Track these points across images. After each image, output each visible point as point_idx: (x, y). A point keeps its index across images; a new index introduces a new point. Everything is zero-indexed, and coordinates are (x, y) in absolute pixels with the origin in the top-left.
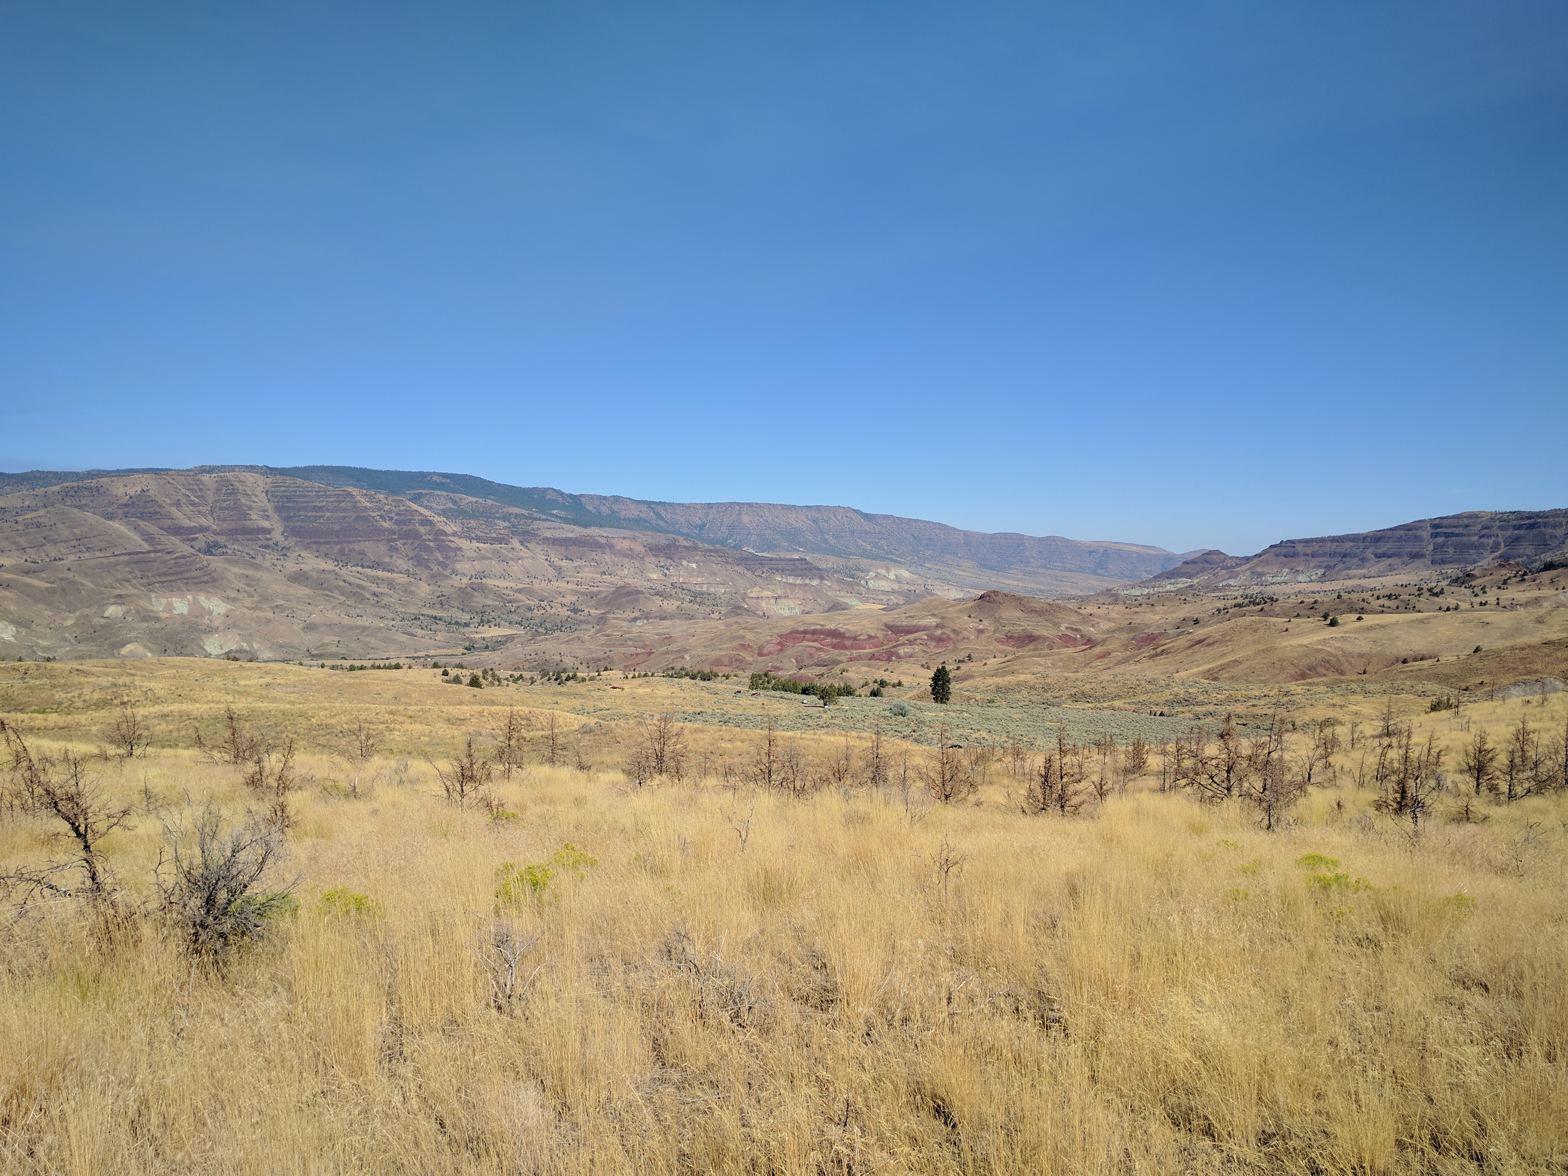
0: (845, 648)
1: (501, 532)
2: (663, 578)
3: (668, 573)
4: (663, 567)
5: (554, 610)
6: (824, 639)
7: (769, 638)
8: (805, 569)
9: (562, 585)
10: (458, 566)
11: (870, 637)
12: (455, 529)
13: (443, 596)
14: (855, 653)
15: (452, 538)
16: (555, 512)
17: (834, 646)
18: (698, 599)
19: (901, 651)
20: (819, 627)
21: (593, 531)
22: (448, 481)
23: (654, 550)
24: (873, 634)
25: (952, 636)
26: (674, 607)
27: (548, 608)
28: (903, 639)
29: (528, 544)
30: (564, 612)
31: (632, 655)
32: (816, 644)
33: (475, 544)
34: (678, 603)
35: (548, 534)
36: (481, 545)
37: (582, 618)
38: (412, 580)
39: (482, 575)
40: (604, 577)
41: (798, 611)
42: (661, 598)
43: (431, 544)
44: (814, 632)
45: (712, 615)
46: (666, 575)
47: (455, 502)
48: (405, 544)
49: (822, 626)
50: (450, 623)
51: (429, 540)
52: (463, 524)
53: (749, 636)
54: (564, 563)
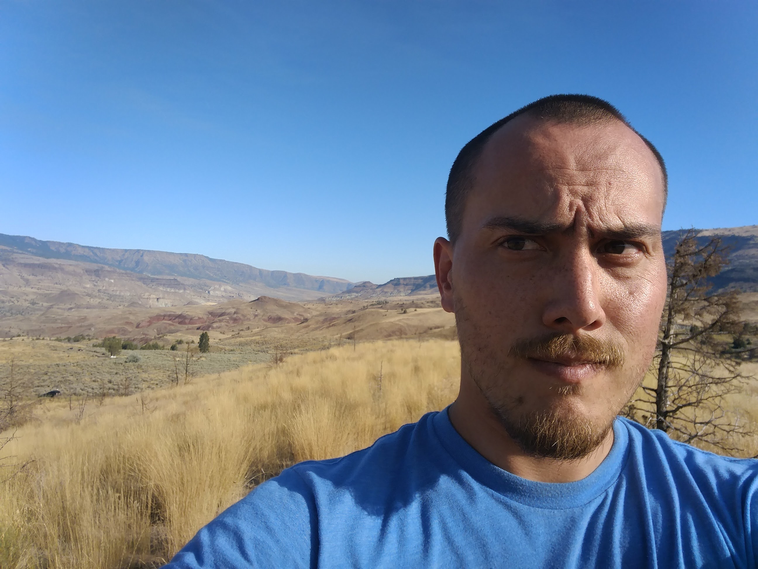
0: (185, 324)
2: (93, 287)
3: (96, 284)
4: (94, 281)
5: (19, 303)
6: (175, 319)
7: (144, 319)
8: (175, 284)
9: (28, 289)
11: (199, 318)
14: (190, 326)
16: (29, 249)
17: (180, 323)
18: (112, 299)
19: (215, 325)
20: (173, 313)
21: (52, 261)
23: (88, 272)
24: (201, 317)
25: (242, 317)
26: (97, 303)
27: (16, 302)
28: (217, 319)
29: (8, 266)
30: (26, 304)
31: (58, 328)
32: (170, 322)
34: (100, 300)
35: (22, 261)
37: (37, 308)
40: (56, 285)
41: (170, 305)
42: (89, 298)
44: (169, 316)
45: (119, 307)
46: (95, 285)
49: (174, 312)
53: (132, 317)
54: (31, 277)
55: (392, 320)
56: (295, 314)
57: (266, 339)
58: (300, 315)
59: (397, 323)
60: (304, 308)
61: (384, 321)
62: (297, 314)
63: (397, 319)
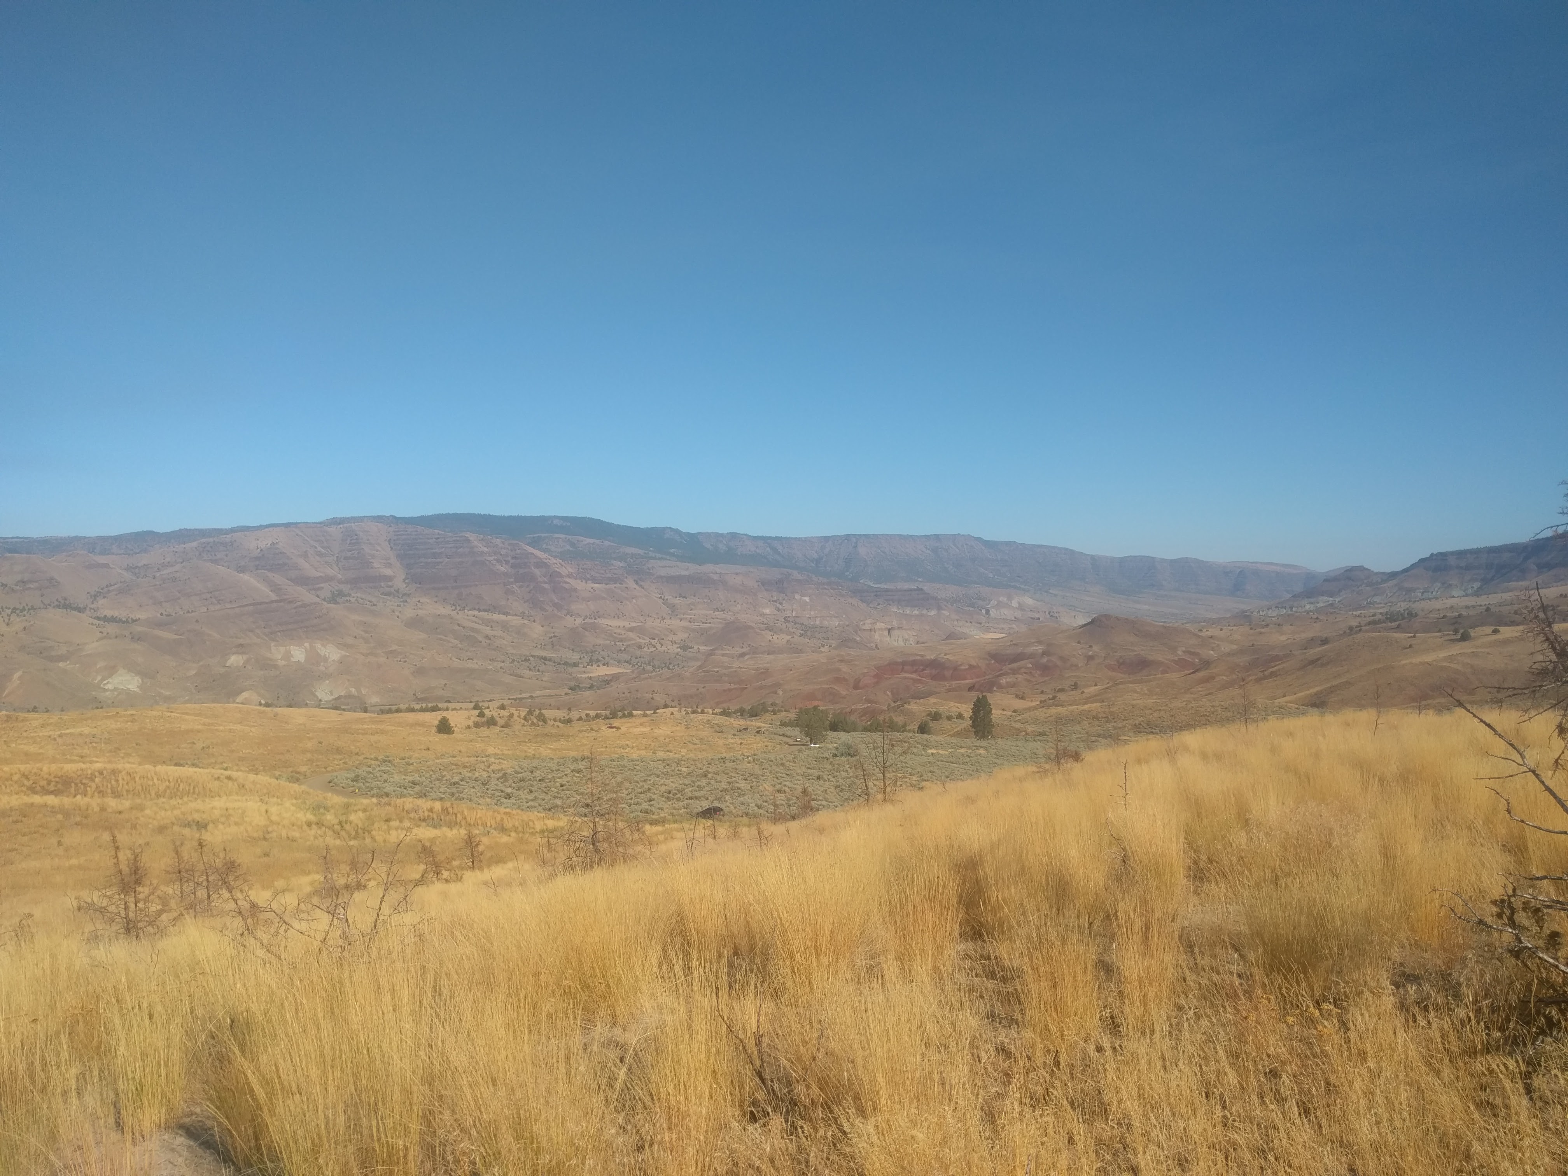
0: (944, 678)
1: (616, 572)
2: (776, 612)
3: (780, 607)
4: (776, 601)
5: (664, 648)
6: (923, 670)
7: (866, 671)
8: (921, 599)
9: (675, 623)
10: (573, 607)
11: (971, 667)
12: (570, 570)
13: (555, 636)
14: (954, 684)
15: (567, 580)
16: (672, 551)
17: (934, 678)
18: (809, 633)
19: (1003, 681)
20: (918, 658)
21: (708, 568)
22: (568, 524)
23: (765, 584)
24: (974, 663)
25: (1059, 663)
26: (784, 641)
27: (658, 646)
28: (1007, 668)
29: (642, 583)
30: (674, 649)
31: (724, 691)
32: (913, 676)
33: (591, 585)
34: (788, 637)
35: (663, 572)
36: (597, 585)
37: (690, 655)
38: (526, 622)
39: (597, 615)
40: (717, 613)
41: (912, 642)
42: (771, 633)
43: (546, 586)
44: (913, 663)
45: (822, 649)
46: (779, 610)
47: (572, 544)
48: (520, 587)
49: (922, 656)
50: (559, 664)
51: (546, 583)
52: (578, 565)
53: (845, 668)
54: (678, 601)
55: (1429, 658)
56: (1180, 652)
57: (1113, 709)
58: (1191, 653)
59: (1445, 664)
60: (1199, 637)
61: (1403, 662)
62: (1184, 652)
63: (1443, 654)
